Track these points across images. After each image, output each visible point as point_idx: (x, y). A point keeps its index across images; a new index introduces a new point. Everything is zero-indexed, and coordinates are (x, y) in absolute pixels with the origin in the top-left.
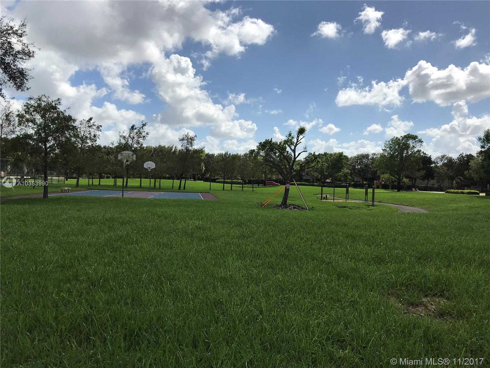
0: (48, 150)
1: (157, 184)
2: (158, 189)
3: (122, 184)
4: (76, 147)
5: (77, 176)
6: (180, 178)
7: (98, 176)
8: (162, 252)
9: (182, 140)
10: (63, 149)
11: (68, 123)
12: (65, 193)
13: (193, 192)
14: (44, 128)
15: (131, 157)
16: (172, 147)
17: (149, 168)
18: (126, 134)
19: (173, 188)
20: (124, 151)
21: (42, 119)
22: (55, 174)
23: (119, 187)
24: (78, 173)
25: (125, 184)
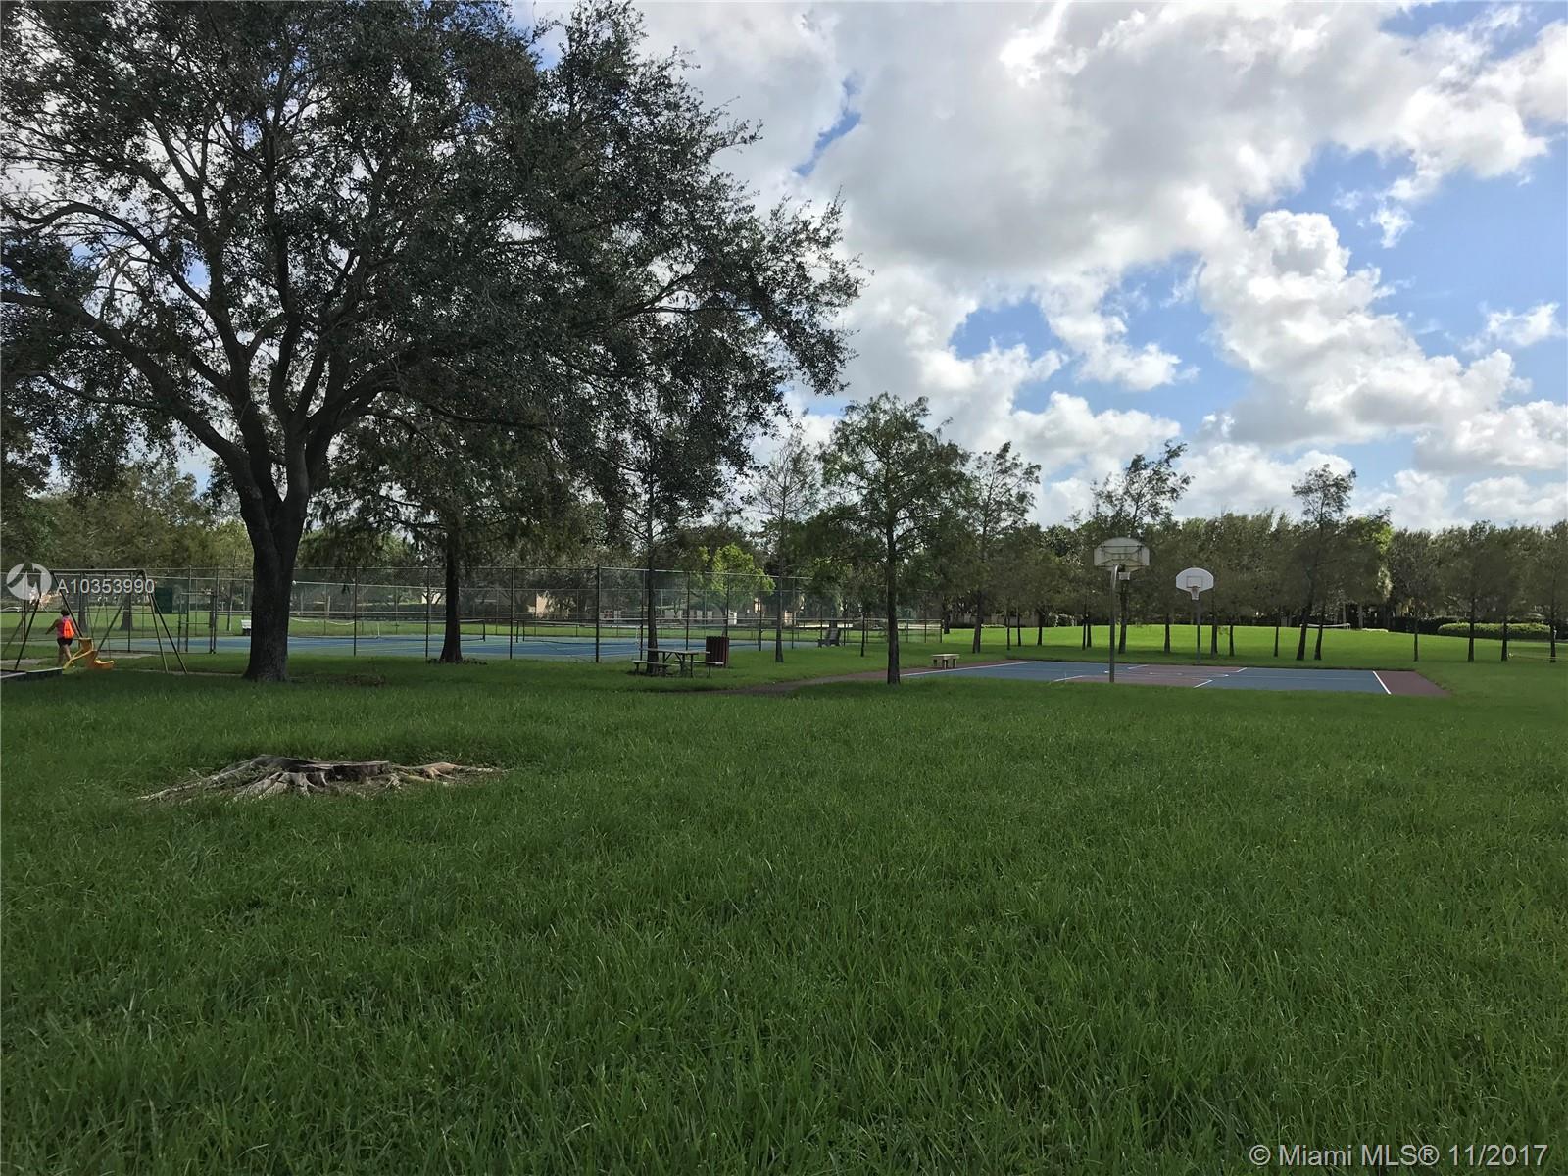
0: (898, 546)
1: (1223, 641)
2: (1226, 658)
3: (1108, 642)
4: (969, 536)
5: (974, 620)
6: (1301, 620)
7: (1034, 619)
8: (1251, 858)
9: (1307, 491)
10: (935, 542)
11: (947, 465)
12: (942, 668)
13: (1352, 669)
14: (886, 485)
15: (1135, 557)
16: (1269, 517)
17: (1194, 588)
18: (1117, 485)
19: (1276, 654)
20: (1111, 538)
21: (880, 460)
22: (914, 614)
23: (1100, 650)
24: (978, 608)
25: (1117, 642)
